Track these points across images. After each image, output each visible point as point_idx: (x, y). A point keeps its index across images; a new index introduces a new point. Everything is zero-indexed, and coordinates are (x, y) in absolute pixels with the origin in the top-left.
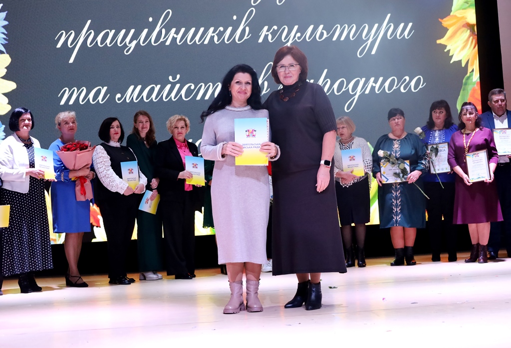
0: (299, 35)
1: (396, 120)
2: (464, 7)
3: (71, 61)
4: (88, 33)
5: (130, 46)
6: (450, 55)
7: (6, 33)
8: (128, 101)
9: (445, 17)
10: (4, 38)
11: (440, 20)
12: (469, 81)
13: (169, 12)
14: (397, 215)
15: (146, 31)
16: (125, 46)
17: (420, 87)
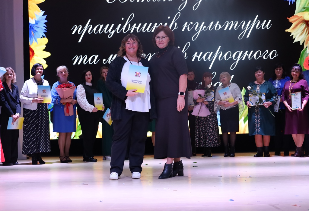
0: (205, 27)
1: (258, 73)
2: (302, 11)
3: (80, 41)
4: (89, 26)
5: (111, 33)
6: (293, 38)
7: (46, 26)
8: (109, 63)
9: (291, 17)
10: (45, 30)
11: (287, 18)
12: (304, 53)
13: (133, 15)
14: (258, 128)
15: (120, 25)
16: (109, 33)
17: (275, 56)
